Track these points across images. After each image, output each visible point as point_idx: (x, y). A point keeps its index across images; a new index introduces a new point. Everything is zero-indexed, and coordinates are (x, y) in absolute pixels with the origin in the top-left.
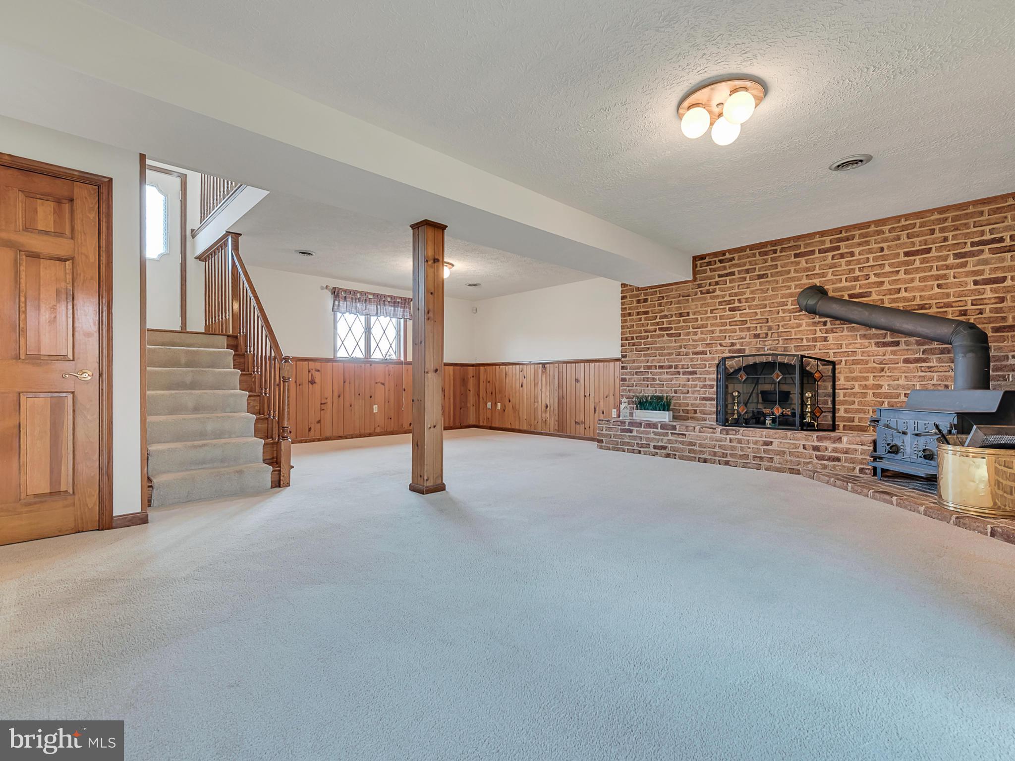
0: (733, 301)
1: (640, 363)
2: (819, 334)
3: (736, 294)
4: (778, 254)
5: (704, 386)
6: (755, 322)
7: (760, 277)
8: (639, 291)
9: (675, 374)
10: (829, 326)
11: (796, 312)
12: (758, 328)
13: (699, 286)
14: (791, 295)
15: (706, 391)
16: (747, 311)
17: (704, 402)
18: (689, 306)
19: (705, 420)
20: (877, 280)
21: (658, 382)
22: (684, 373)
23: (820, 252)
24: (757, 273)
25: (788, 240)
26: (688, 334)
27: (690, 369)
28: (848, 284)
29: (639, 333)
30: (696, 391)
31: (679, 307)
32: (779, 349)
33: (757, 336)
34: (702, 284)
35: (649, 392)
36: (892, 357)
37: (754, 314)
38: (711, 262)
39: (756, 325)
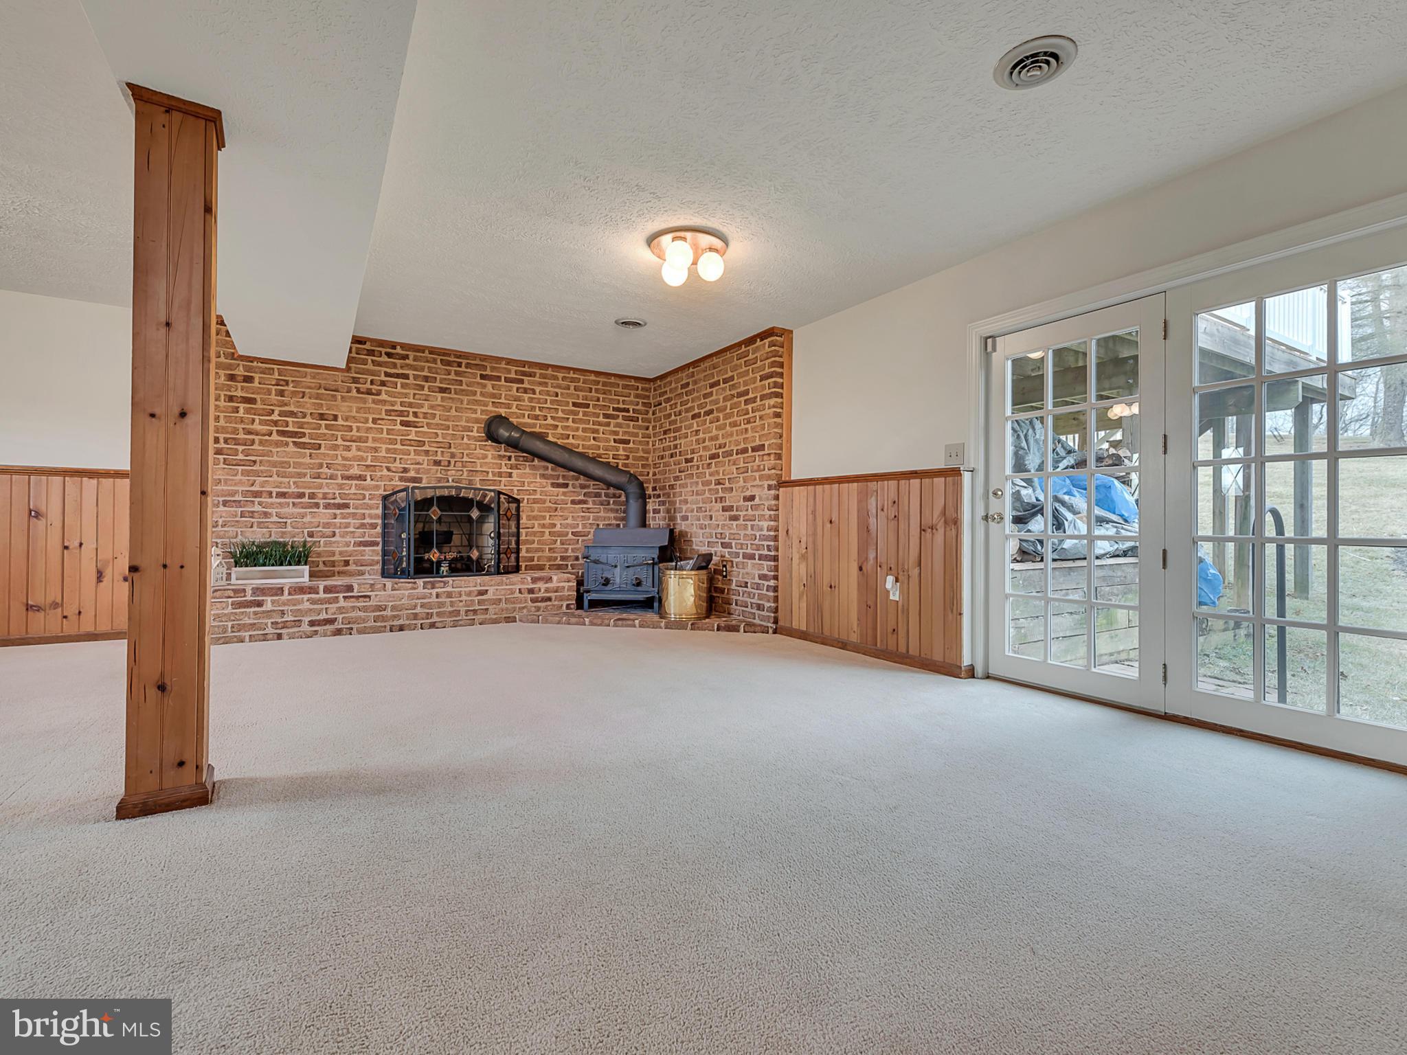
0: (406, 413)
1: (235, 485)
2: (504, 469)
3: (411, 405)
4: (463, 369)
5: (363, 526)
6: (435, 445)
7: (442, 390)
8: (233, 359)
9: (311, 507)
10: (513, 461)
11: (482, 441)
12: (439, 453)
13: (355, 381)
14: (477, 421)
15: (365, 533)
16: (425, 429)
17: (362, 548)
18: (337, 405)
19: (363, 574)
20: (553, 422)
21: (275, 519)
22: (327, 506)
23: (507, 380)
24: (438, 384)
25: (474, 356)
26: (335, 447)
27: (338, 501)
28: (530, 421)
29: (233, 433)
30: (347, 533)
31: (318, 404)
32: (464, 482)
33: (437, 463)
34: (359, 378)
35: (258, 535)
36: (563, 497)
37: (434, 435)
38: (374, 350)
39: (436, 449)
